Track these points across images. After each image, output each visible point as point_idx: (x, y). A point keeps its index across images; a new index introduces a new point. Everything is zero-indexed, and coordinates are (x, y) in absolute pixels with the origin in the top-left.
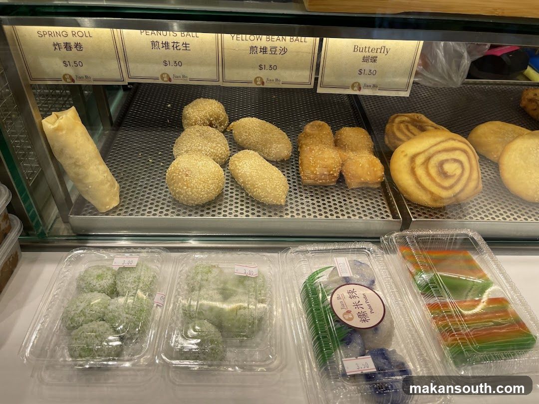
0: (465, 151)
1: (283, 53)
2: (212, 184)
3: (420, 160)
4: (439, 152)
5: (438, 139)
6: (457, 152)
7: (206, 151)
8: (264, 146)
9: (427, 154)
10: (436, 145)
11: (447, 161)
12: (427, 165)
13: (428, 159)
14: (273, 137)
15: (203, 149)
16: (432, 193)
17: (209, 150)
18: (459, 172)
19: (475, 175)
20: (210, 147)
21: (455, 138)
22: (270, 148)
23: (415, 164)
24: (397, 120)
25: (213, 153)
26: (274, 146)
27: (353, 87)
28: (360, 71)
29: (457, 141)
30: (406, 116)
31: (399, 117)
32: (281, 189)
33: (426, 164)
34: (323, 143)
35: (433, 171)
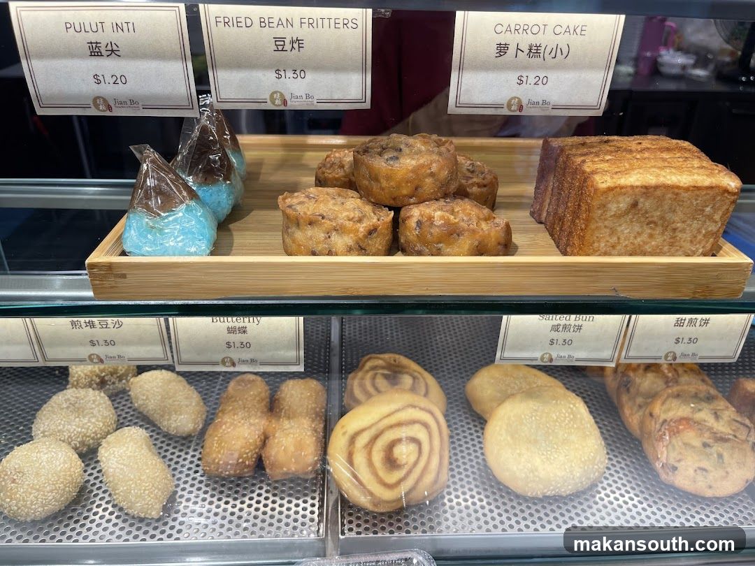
0: (426, 425)
1: (117, 326)
2: (51, 491)
3: (362, 440)
4: (391, 427)
5: (393, 407)
6: (417, 427)
7: (69, 432)
8: (162, 416)
9: (373, 431)
10: (389, 415)
11: (399, 441)
12: (371, 449)
13: (375, 438)
14: (174, 405)
15: (65, 429)
16: (371, 494)
17: (75, 430)
18: (412, 459)
19: (435, 462)
20: (75, 425)
21: (416, 403)
22: (169, 420)
23: (354, 447)
24: (369, 365)
25: (80, 433)
26: (174, 417)
27: (223, 362)
28: (228, 343)
29: (417, 409)
30: (381, 359)
31: (372, 361)
32: (152, 496)
33: (369, 446)
34: (246, 409)
35: (378, 457)
